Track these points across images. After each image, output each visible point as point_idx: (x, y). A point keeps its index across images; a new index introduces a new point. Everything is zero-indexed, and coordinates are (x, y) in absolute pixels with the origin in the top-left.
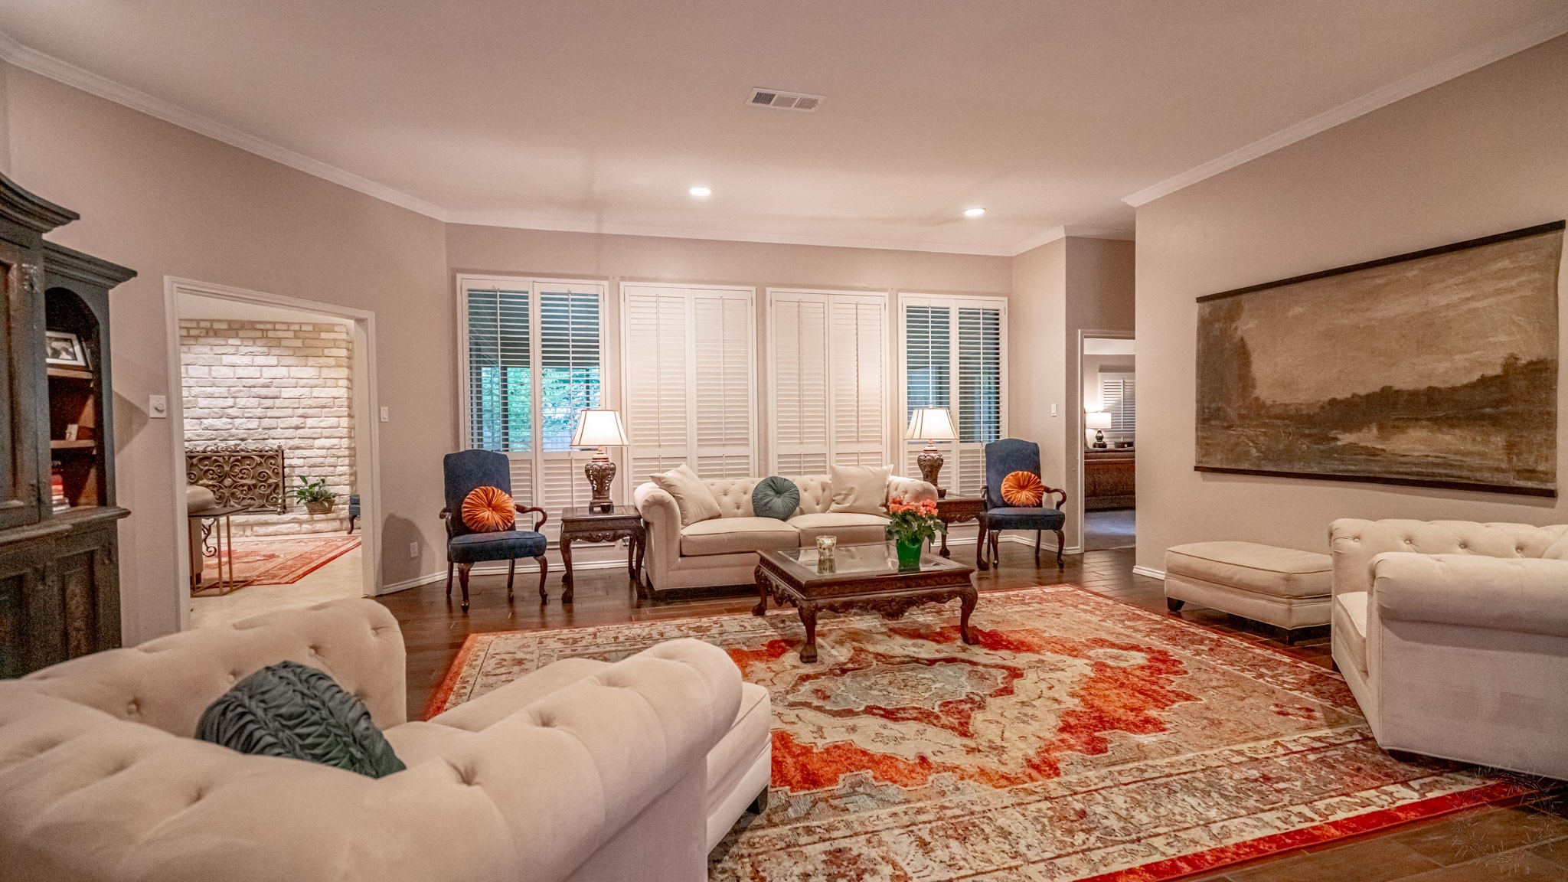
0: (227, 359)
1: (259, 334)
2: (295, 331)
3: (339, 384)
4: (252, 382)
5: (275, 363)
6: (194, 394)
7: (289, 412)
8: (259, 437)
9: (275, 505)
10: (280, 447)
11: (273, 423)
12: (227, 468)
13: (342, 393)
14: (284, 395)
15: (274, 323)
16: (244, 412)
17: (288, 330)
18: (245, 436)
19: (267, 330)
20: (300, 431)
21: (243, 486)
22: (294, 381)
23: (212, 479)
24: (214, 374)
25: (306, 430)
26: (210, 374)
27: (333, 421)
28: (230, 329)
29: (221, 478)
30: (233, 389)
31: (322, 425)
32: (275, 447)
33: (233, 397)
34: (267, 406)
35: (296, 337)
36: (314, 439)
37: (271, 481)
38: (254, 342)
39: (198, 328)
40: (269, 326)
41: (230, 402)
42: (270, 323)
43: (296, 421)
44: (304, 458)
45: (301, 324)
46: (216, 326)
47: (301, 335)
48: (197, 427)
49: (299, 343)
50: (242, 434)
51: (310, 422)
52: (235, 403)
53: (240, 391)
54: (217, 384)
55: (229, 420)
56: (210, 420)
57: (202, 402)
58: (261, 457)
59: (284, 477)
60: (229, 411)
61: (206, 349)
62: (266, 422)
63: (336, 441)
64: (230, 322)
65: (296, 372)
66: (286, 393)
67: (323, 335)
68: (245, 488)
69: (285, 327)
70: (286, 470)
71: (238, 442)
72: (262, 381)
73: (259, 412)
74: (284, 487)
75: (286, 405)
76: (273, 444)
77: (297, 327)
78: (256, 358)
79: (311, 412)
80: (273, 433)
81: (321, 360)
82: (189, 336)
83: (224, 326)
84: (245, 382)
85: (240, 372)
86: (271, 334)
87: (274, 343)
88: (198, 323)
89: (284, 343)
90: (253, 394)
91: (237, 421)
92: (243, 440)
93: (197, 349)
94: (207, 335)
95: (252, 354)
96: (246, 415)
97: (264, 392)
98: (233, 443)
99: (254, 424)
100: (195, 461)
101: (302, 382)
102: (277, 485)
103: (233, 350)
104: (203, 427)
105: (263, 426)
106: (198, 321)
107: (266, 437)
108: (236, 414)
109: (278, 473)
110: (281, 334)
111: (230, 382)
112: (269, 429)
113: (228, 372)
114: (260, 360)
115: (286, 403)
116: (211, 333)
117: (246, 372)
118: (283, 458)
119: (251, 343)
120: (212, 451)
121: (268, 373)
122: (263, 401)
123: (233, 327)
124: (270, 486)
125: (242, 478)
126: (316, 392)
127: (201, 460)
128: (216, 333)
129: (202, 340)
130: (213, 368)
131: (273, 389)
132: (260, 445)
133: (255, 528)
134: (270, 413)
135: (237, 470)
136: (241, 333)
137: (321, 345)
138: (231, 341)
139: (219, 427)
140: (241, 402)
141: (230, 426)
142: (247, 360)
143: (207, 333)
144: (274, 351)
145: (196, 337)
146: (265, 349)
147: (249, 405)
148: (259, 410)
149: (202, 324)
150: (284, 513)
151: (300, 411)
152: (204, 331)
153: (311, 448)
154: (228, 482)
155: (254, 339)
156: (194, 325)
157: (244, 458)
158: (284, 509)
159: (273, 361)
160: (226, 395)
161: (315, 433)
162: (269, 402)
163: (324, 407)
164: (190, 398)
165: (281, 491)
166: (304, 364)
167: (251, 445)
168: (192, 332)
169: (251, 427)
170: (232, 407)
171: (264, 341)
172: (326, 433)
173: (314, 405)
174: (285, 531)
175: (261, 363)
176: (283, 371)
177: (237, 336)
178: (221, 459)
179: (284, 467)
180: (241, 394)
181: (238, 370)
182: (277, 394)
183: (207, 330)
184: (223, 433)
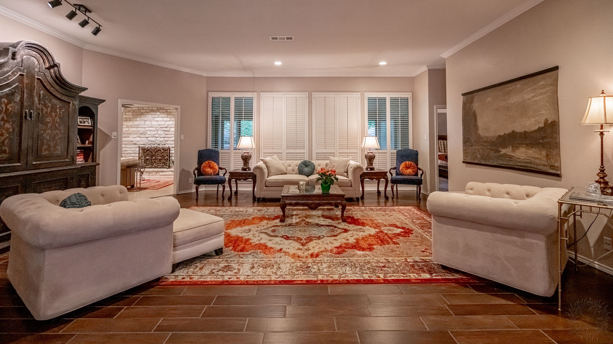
0: (156, 119)
1: (165, 111)
4: (162, 126)
5: (169, 120)
6: (146, 130)
7: (172, 136)
8: (163, 144)
9: (166, 166)
10: (169, 147)
12: (154, 153)
14: (171, 130)
18: (160, 143)
21: (158, 159)
23: (150, 157)
26: (151, 124)
28: (157, 109)
29: (152, 156)
30: (157, 128)
32: (167, 147)
37: (166, 158)
38: (164, 114)
41: (156, 132)
46: (154, 109)
48: (147, 140)
50: (159, 142)
53: (159, 129)
54: (153, 127)
55: (155, 138)
56: (150, 138)
57: (148, 133)
58: (163, 150)
59: (170, 157)
60: (156, 135)
61: (150, 116)
62: (166, 139)
64: (157, 108)
70: (171, 154)
71: (157, 145)
72: (165, 126)
73: (164, 136)
74: (169, 161)
75: (172, 134)
76: (167, 146)
78: (164, 119)
80: (167, 142)
82: (146, 112)
83: (156, 109)
84: (160, 126)
85: (160, 123)
86: (168, 111)
87: (169, 113)
88: (149, 108)
89: (172, 113)
90: (162, 130)
91: (158, 138)
92: (159, 144)
93: (148, 116)
94: (151, 112)
95: (163, 117)
96: (160, 137)
97: (165, 129)
98: (156, 145)
99: (162, 139)
100: (145, 151)
102: (167, 159)
103: (157, 116)
105: (165, 140)
107: (165, 144)
108: (158, 136)
109: (168, 155)
111: (156, 126)
113: (156, 123)
114: (165, 119)
116: (152, 111)
118: (170, 151)
119: (162, 114)
120: (150, 148)
121: (167, 123)
122: (165, 132)
123: (158, 109)
124: (165, 159)
125: (158, 157)
127: (147, 151)
129: (150, 113)
130: (152, 122)
131: (168, 128)
132: (163, 146)
133: (160, 173)
134: (167, 136)
135: (156, 154)
136: (160, 111)
138: (157, 113)
139: (152, 140)
140: (159, 132)
141: (156, 140)
142: (161, 119)
144: (169, 116)
145: (148, 112)
146: (166, 116)
147: (161, 133)
148: (164, 135)
150: (169, 168)
154: (154, 158)
155: (164, 112)
156: (147, 108)
157: (159, 150)
158: (169, 167)
159: (168, 119)
160: (155, 130)
162: (167, 133)
165: (168, 161)
167: (161, 146)
168: (147, 111)
171: (166, 113)
174: (168, 174)
175: (165, 120)
177: (159, 112)
178: (152, 151)
179: (170, 154)
180: (159, 130)
181: (159, 122)
182: (169, 130)
183: (151, 110)
184: (153, 142)
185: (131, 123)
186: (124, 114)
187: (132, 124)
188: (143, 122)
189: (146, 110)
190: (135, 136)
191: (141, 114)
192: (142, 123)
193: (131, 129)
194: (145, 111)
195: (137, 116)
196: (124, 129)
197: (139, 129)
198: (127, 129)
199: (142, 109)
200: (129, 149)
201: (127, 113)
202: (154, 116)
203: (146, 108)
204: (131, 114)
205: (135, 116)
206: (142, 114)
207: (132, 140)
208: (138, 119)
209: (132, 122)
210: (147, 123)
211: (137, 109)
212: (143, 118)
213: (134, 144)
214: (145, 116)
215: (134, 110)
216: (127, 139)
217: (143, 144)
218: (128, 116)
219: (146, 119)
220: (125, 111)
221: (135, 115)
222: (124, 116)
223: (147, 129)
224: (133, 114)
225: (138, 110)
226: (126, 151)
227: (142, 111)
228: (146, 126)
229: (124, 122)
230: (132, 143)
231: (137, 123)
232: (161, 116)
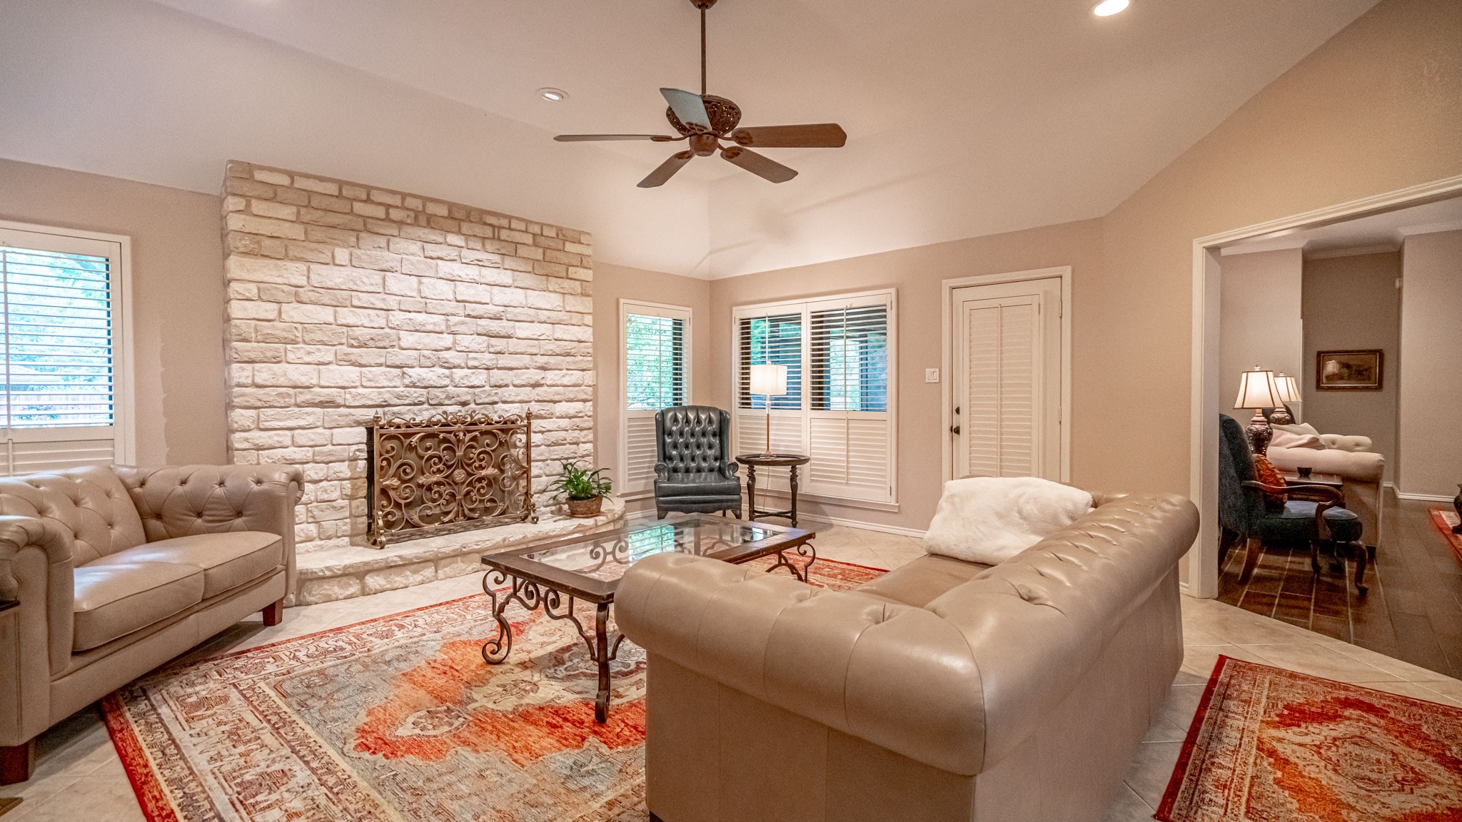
0: (445, 268)
1: (488, 232)
2: (534, 235)
3: (586, 322)
4: (480, 310)
5: (509, 281)
6: (393, 322)
7: (526, 360)
8: (487, 400)
9: (519, 508)
10: (521, 415)
11: (507, 377)
12: (460, 452)
13: (587, 334)
14: (520, 334)
15: (510, 218)
16: (468, 358)
17: (526, 232)
18: (468, 398)
19: (500, 228)
20: (538, 390)
22: (532, 312)
24: (426, 292)
25: (545, 388)
26: (420, 291)
27: (576, 376)
28: (451, 217)
30: (452, 319)
31: (566, 381)
33: (453, 333)
34: (498, 349)
35: (536, 245)
36: (555, 402)
37: (513, 470)
38: (483, 245)
39: (404, 208)
40: (504, 222)
41: (447, 340)
42: (505, 216)
43: (535, 375)
44: (542, 432)
45: (542, 225)
46: (432, 209)
47: (541, 240)
48: (398, 382)
49: (538, 254)
50: (465, 395)
51: (551, 377)
52: (455, 343)
53: (463, 323)
54: (429, 308)
55: (447, 372)
56: (418, 370)
57: (408, 339)
60: (446, 355)
61: (415, 247)
62: (497, 376)
63: (579, 405)
64: (451, 206)
65: (537, 298)
66: (523, 330)
67: (569, 247)
68: (484, 483)
69: (522, 226)
72: (492, 309)
73: (487, 359)
75: (522, 350)
76: (507, 411)
77: (537, 230)
78: (484, 271)
79: (553, 360)
80: (508, 393)
81: (567, 284)
82: (387, 219)
83: (443, 211)
84: (470, 309)
85: (465, 292)
86: (504, 234)
87: (508, 249)
88: (403, 200)
89: (522, 251)
90: (480, 330)
91: (458, 373)
92: (464, 404)
93: (400, 244)
94: (416, 223)
95: (479, 263)
96: (471, 363)
97: (495, 326)
99: (479, 378)
101: (543, 315)
102: (520, 477)
103: (453, 253)
104: (407, 381)
105: (493, 382)
106: (404, 196)
107: (496, 399)
108: (457, 362)
109: (522, 457)
110: (518, 237)
111: (450, 307)
112: (500, 386)
113: (445, 289)
114: (491, 275)
115: (522, 346)
116: (423, 220)
117: (472, 291)
118: (529, 432)
119: (478, 245)
121: (501, 296)
122: (493, 341)
123: (457, 215)
125: (479, 467)
126: (560, 332)
127: (419, 439)
128: (430, 222)
129: (410, 230)
130: (424, 280)
131: (504, 323)
132: (487, 413)
134: (504, 361)
135: (473, 454)
136: (465, 227)
137: (566, 261)
138: (452, 239)
139: (432, 383)
140: (465, 341)
141: (447, 382)
142: (472, 272)
143: (416, 218)
144: (509, 263)
145: (401, 223)
146: (497, 258)
147: (474, 347)
148: (488, 356)
149: (411, 202)
151: (541, 360)
152: (412, 214)
153: (550, 416)
154: (460, 475)
155: (482, 240)
156: (397, 201)
157: (483, 433)
159: (506, 277)
160: (443, 328)
161: (558, 394)
162: (499, 344)
163: (568, 355)
164: (387, 330)
165: (527, 485)
166: (544, 287)
168: (395, 214)
169: (476, 383)
170: (448, 349)
171: (496, 245)
172: (571, 392)
173: (558, 351)
175: (490, 280)
176: (516, 296)
177: (459, 232)
178: (450, 437)
179: (529, 446)
180: (462, 329)
181: (461, 288)
182: (510, 332)
183: (417, 214)
184: (437, 392)
185: (294, 273)
186: (232, 203)
187: (303, 281)
188: (377, 278)
189: (388, 207)
190: (327, 354)
191: (360, 226)
192: (370, 279)
193: (293, 312)
194: (380, 212)
195: (337, 233)
196: (236, 309)
197: (347, 316)
198: (268, 310)
199: (364, 196)
200: (285, 437)
201: (257, 207)
202: (432, 250)
203: (389, 200)
204: (288, 212)
205: (318, 234)
206: (365, 227)
207: (304, 380)
208: (342, 254)
209: (303, 267)
210: (396, 283)
211: (332, 189)
212: (372, 250)
213: (322, 404)
214: (382, 241)
215: (310, 193)
216: (264, 373)
217: (378, 401)
218: (267, 228)
219: (389, 259)
220: (245, 188)
221: (315, 223)
222: (235, 222)
223: (397, 318)
224: (307, 216)
225: (340, 196)
226: (259, 448)
227: (359, 208)
228: (392, 302)
229: (233, 262)
230: (306, 396)
231: (334, 276)
232: (470, 255)
